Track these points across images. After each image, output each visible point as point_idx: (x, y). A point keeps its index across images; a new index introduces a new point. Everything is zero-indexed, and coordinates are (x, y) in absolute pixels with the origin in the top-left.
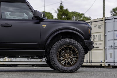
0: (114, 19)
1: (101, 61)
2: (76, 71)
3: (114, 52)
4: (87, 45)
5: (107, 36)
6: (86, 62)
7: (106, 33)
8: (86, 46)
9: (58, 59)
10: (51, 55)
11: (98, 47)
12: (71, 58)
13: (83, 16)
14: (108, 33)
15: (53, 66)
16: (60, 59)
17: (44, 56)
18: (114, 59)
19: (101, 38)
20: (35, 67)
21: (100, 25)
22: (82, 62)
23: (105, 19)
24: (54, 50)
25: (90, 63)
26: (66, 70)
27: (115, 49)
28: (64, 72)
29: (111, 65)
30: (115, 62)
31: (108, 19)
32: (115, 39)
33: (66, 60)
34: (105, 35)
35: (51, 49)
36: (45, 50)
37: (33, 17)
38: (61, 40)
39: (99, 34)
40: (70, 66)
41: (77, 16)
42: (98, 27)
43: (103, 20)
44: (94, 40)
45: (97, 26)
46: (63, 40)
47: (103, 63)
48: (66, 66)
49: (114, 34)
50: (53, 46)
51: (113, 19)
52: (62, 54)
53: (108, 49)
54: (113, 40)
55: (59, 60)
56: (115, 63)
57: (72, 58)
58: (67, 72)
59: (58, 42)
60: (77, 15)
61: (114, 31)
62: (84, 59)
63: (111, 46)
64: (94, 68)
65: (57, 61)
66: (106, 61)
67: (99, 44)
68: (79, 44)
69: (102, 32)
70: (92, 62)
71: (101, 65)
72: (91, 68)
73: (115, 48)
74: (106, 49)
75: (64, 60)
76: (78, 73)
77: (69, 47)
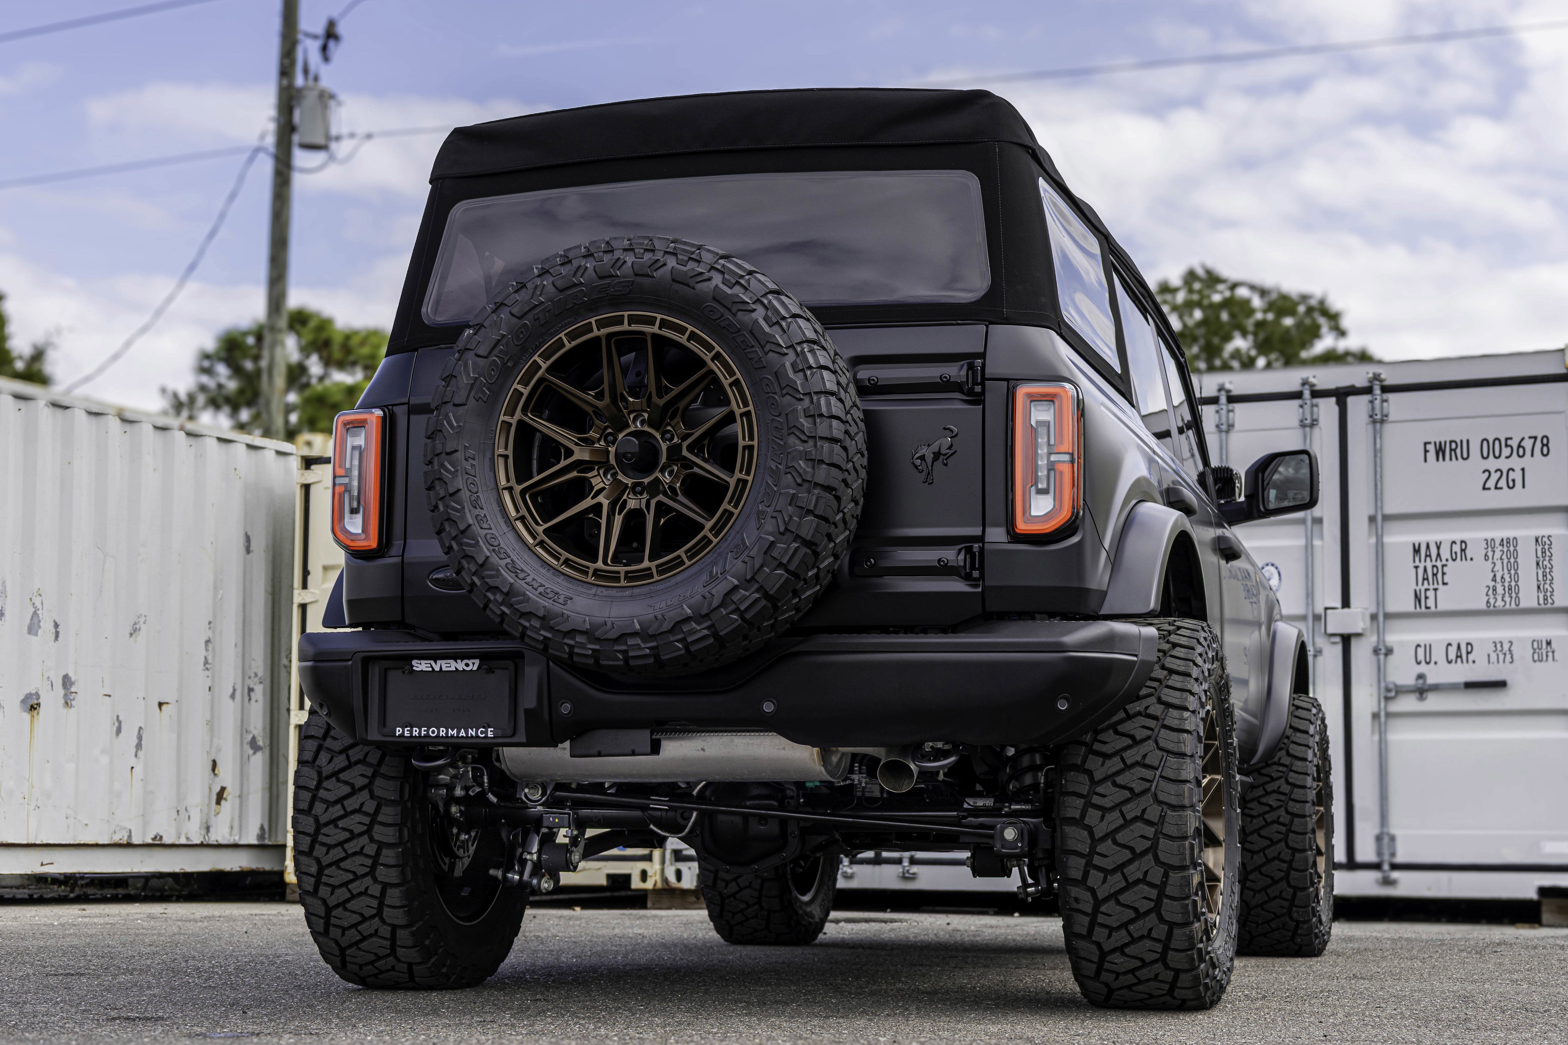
71: (621, 879)
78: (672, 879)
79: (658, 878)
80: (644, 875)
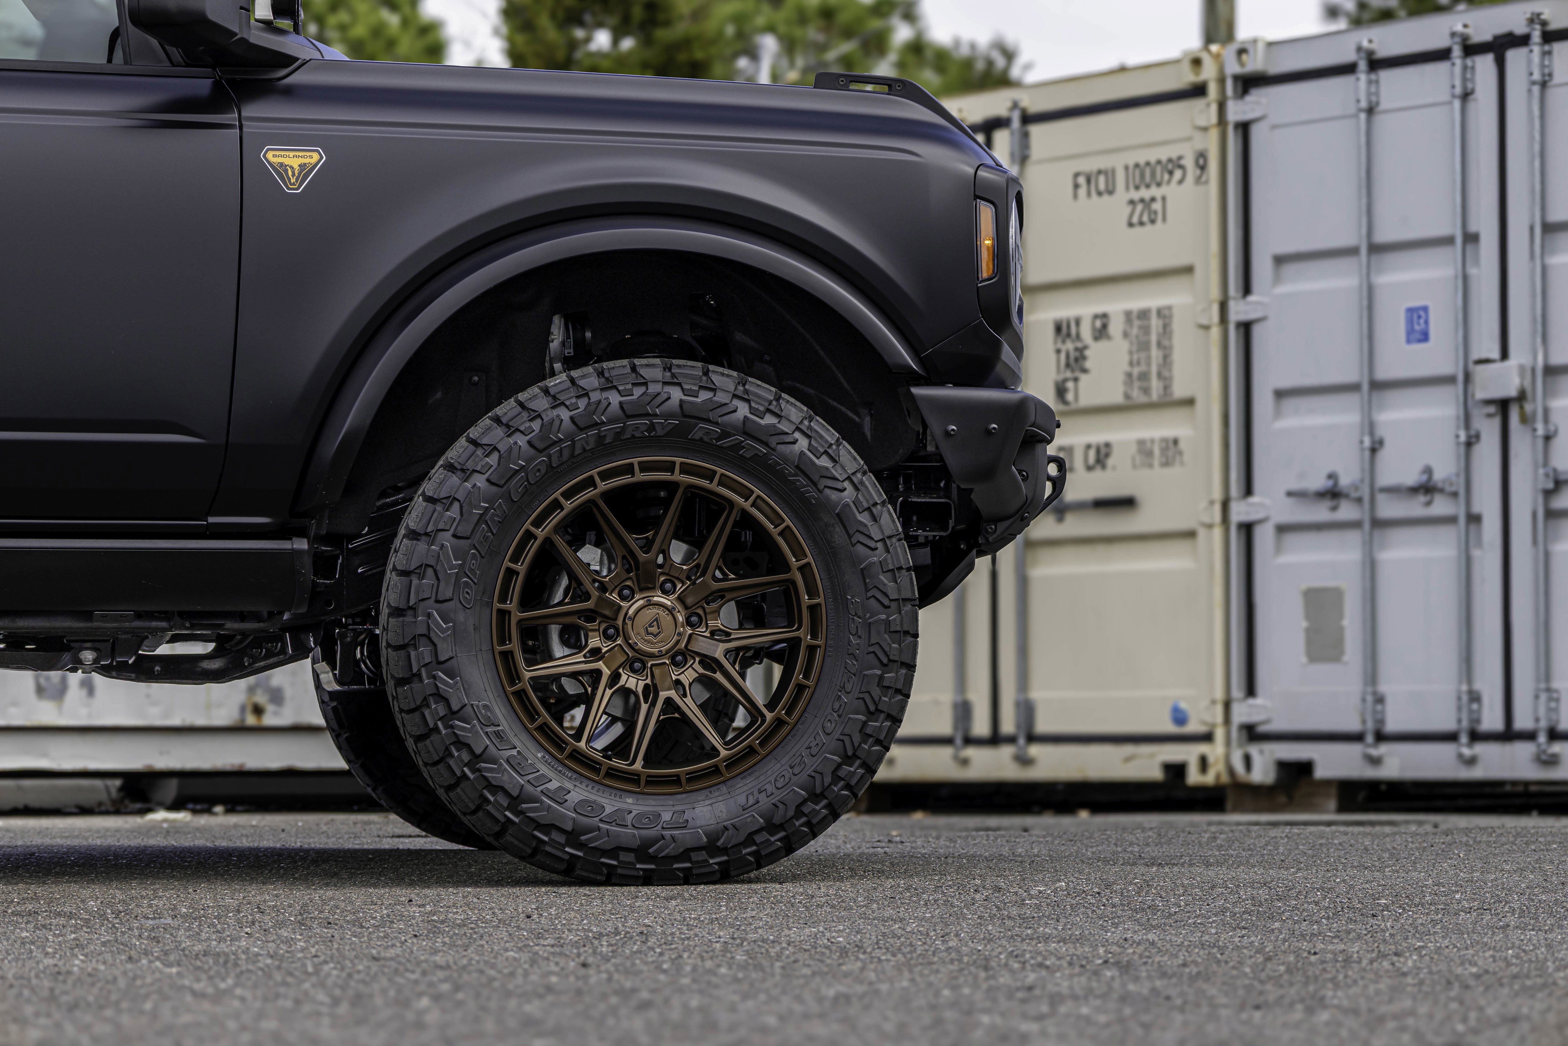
0: (1376, 64)
1: (1180, 718)
2: (789, 848)
3: (1371, 566)
4: (953, 460)
5: (1257, 332)
6: (944, 726)
7: (1247, 289)
8: (944, 471)
9: (513, 676)
10: (397, 612)
11: (1127, 503)
12: (709, 662)
13: (902, 33)
14: (1282, 289)
15: (436, 778)
16: (544, 669)
17: (298, 630)
18: (1372, 676)
19: (1167, 360)
20: (160, 815)
21: (1152, 155)
22: (871, 715)
23: (1233, 68)
24: (446, 538)
25: (1006, 752)
26: (629, 835)
27: (1379, 524)
28: (611, 878)
29: (1320, 773)
30: (1392, 726)
31: (1275, 69)
32: (1382, 374)
33: (629, 681)
34: (1239, 311)
35: (397, 518)
36: (302, 544)
37: (114, 21)
38: (558, 381)
39: (1136, 304)
40: (693, 778)
41: (813, 33)
42: (1122, 195)
43: (1198, 91)
44: (1061, 391)
45: (1109, 174)
46: (587, 376)
47: (1207, 737)
48: (633, 779)
49: (1368, 297)
50: (438, 473)
51: (1348, 69)
52: (577, 592)
53: (1282, 529)
54: (1354, 388)
55: (521, 695)
56: (1381, 737)
57: (718, 651)
58: (647, 880)
59: (507, 408)
60: (802, 18)
61: (1376, 249)
62: (911, 667)
63: (1318, 482)
64: (1066, 821)
65: (500, 712)
66: (1242, 713)
67: (1144, 449)
68: (830, 435)
69: (1188, 270)
70: (1042, 726)
71: (1176, 771)
72: (1028, 820)
73: (1388, 509)
74: (1247, 529)
75: (604, 695)
76: (823, 890)
77: (671, 487)
78: (1239, 768)
79: (1221, 767)
80: (1204, 764)
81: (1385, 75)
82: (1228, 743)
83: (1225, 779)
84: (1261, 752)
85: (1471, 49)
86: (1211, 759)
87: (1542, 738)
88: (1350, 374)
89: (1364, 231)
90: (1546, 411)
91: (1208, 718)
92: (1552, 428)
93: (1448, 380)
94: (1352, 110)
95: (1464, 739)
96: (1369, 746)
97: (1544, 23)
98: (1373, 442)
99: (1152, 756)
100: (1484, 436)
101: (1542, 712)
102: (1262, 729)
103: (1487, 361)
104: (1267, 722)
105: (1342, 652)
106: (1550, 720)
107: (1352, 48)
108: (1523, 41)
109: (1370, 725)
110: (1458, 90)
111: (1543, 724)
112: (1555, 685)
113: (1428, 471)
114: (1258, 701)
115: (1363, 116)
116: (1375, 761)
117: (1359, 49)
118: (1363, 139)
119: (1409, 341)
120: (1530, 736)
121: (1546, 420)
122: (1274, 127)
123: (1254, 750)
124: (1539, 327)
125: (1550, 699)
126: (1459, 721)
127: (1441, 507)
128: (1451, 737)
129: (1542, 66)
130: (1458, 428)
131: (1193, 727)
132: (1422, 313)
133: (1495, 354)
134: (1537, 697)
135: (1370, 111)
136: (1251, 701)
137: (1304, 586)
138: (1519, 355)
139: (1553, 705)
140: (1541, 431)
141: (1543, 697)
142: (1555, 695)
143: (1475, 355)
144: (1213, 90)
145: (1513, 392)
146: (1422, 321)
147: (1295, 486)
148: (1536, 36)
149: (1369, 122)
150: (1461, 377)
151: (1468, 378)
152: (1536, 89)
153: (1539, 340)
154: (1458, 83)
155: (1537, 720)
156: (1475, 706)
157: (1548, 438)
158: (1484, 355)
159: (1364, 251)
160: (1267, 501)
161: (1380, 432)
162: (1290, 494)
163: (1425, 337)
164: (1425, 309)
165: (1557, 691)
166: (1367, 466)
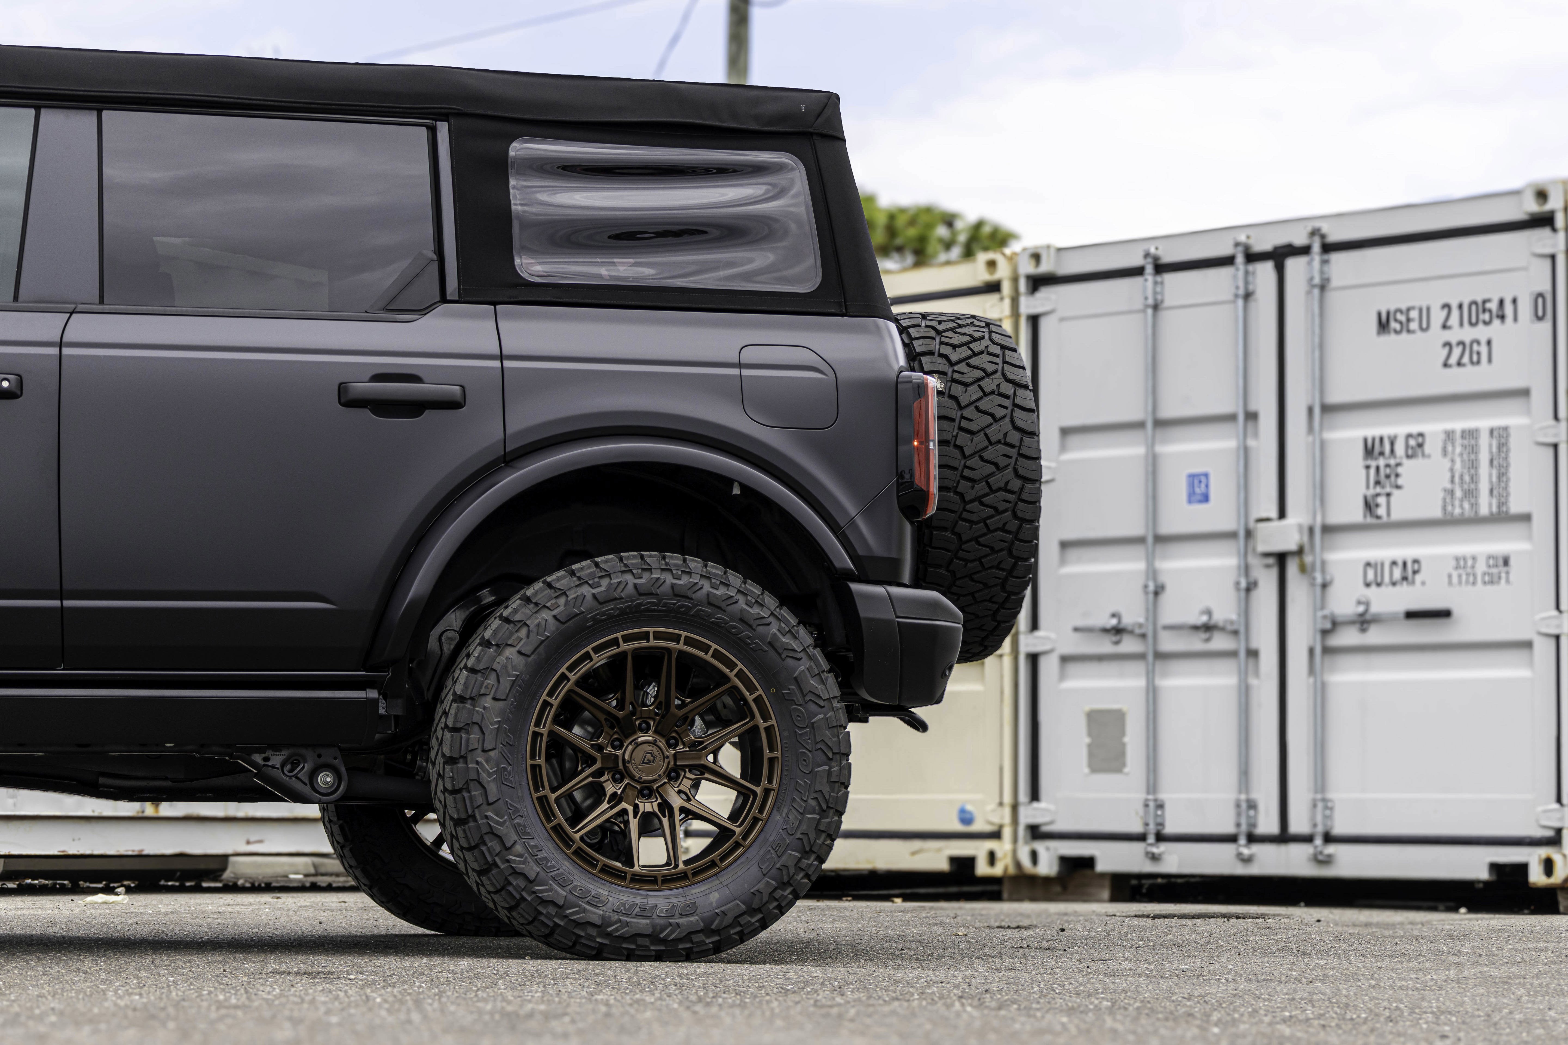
0: (1161, 268)
1: (966, 819)
3: (1152, 694)
14: (1067, 456)
18: (1152, 786)
23: (1026, 269)
27: (1161, 656)
29: (1101, 867)
30: (1170, 829)
31: (1064, 271)
32: (1163, 530)
47: (996, 835)
49: (1153, 464)
51: (1138, 271)
53: (1065, 659)
54: (1141, 540)
56: (1161, 838)
61: (1160, 424)
63: (1103, 620)
66: (1030, 814)
71: (964, 863)
73: (1169, 643)
74: (1034, 659)
78: (1026, 862)
79: (1009, 861)
80: (992, 858)
81: (1169, 278)
82: (1015, 840)
83: (1012, 870)
84: (1048, 849)
85: (1252, 257)
86: (999, 854)
87: (1318, 841)
88: (1136, 529)
89: (1150, 408)
90: (1323, 563)
91: (996, 820)
92: (1328, 578)
93: (1232, 535)
94: (1139, 305)
95: (1242, 841)
96: (1151, 845)
97: (1323, 237)
98: (1156, 587)
99: (939, 850)
100: (1262, 584)
101: (1319, 819)
102: (1045, 829)
103: (1268, 520)
104: (1051, 823)
105: (1124, 765)
106: (1325, 825)
107: (1141, 254)
108: (1305, 250)
109: (1152, 828)
110: (1241, 291)
111: (1320, 829)
112: (1330, 795)
113: (1209, 612)
114: (1041, 805)
115: (1150, 311)
116: (1155, 858)
117: (1147, 255)
118: (1150, 331)
119: (1190, 501)
120: (1307, 839)
121: (1323, 571)
122: (1062, 320)
123: (1041, 847)
124: (1318, 492)
125: (1326, 808)
126: (1238, 825)
127: (1220, 642)
128: (1231, 839)
129: (1322, 272)
130: (1239, 575)
131: (978, 826)
132: (1203, 479)
133: (1273, 513)
134: (1315, 806)
135: (1156, 307)
136: (1035, 805)
137: (1087, 708)
138: (1297, 516)
139: (1328, 812)
140: (1319, 580)
141: (1320, 805)
142: (1330, 804)
143: (1256, 514)
144: (1006, 288)
145: (1292, 546)
146: (1203, 485)
147: (1080, 623)
148: (1316, 248)
149: (1155, 316)
150: (1242, 534)
151: (1249, 534)
152: (1316, 292)
153: (1318, 503)
154: (1241, 284)
155: (1315, 825)
156: (1252, 813)
157: (1324, 586)
158: (1264, 515)
159: (1149, 425)
160: (1053, 635)
161: (1163, 578)
162: (1076, 630)
163: (1205, 498)
164: (1206, 475)
165: (1331, 801)
166: (1151, 607)
